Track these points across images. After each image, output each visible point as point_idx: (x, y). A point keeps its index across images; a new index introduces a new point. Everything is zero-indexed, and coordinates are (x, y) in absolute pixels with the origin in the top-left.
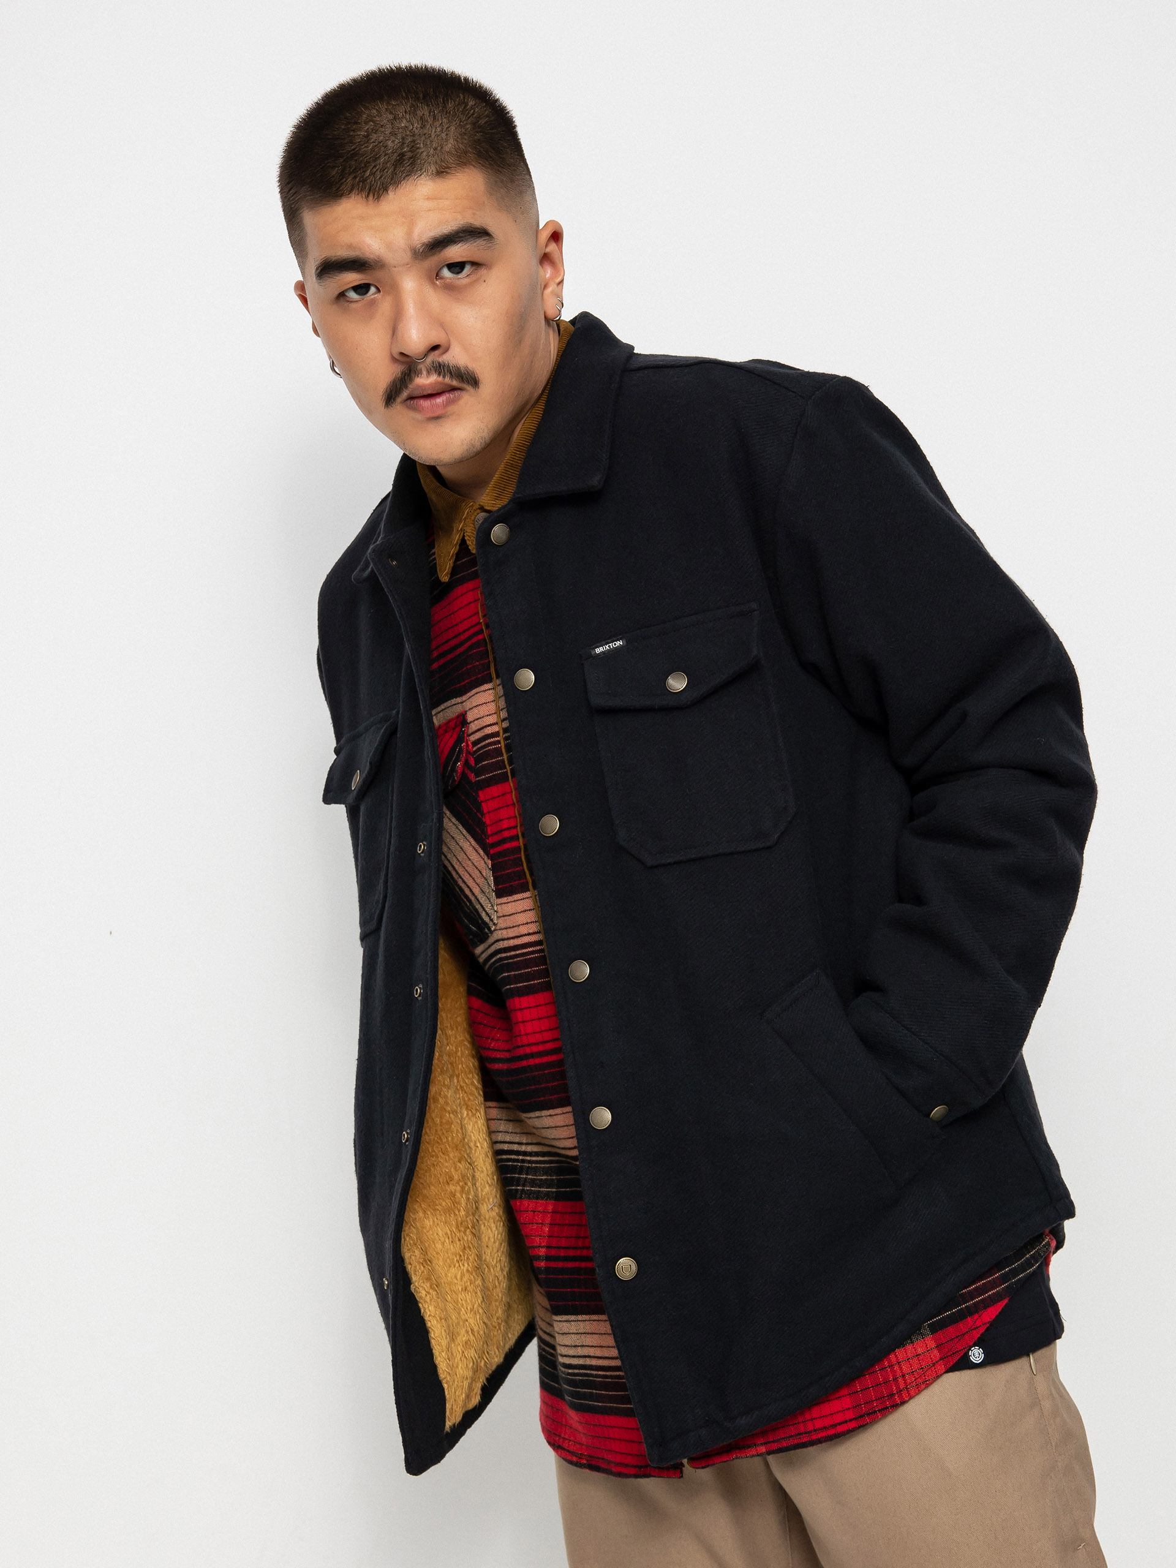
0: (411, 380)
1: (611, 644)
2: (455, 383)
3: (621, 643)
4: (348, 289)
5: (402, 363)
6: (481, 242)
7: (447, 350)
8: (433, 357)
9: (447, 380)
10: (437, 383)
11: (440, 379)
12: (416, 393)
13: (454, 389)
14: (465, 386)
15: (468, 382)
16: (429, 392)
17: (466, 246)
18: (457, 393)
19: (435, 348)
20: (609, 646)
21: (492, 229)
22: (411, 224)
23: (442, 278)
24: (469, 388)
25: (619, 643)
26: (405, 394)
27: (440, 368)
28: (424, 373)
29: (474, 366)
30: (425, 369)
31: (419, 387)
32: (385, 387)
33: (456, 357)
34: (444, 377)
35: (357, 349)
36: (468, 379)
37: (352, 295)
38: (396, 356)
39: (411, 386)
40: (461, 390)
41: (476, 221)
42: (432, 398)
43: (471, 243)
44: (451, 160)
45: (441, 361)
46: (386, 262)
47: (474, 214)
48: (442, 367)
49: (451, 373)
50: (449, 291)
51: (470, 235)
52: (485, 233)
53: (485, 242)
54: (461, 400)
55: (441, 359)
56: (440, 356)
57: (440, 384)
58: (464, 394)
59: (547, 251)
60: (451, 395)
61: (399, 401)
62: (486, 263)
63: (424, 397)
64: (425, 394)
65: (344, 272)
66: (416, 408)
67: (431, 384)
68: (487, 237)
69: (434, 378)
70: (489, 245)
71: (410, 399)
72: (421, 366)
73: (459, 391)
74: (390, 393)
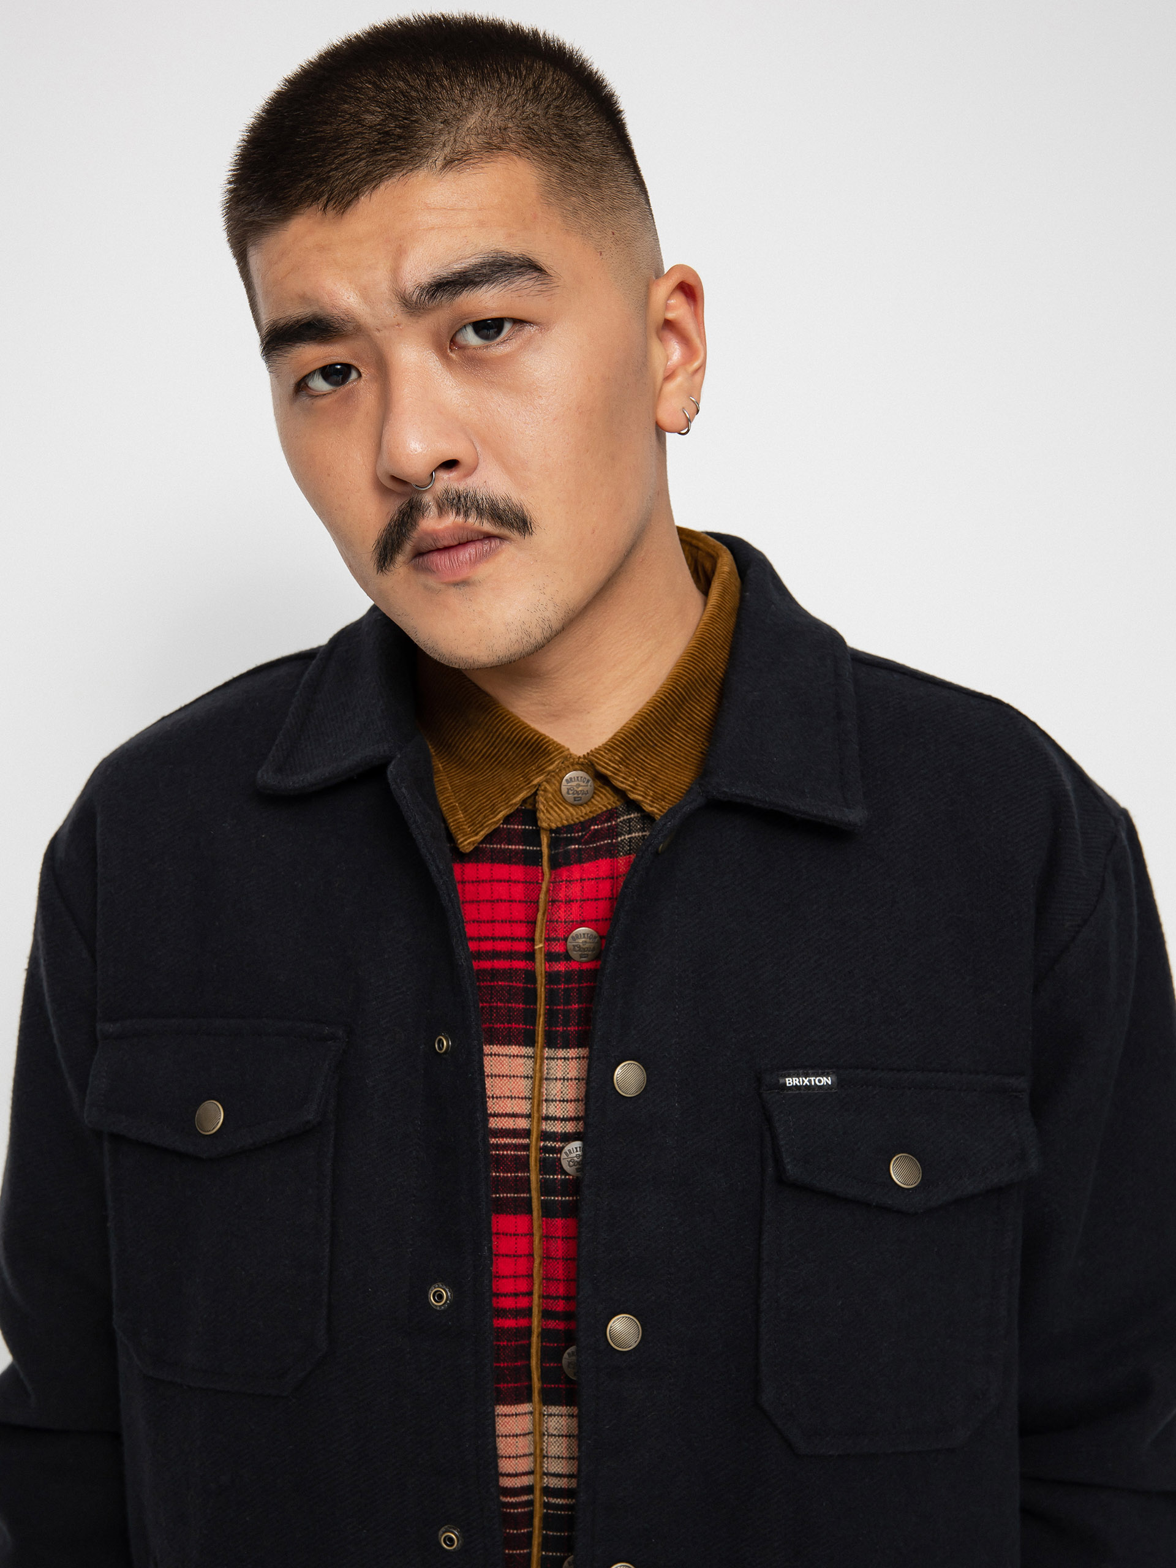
0: (414, 524)
1: (812, 1079)
2: (487, 527)
3: (830, 1083)
4: (309, 374)
5: (400, 495)
6: (525, 283)
7: (473, 470)
8: (447, 481)
9: (473, 521)
10: (456, 527)
11: (460, 519)
12: (424, 546)
13: (489, 537)
14: (505, 531)
15: (511, 525)
16: (446, 543)
17: (495, 291)
18: (495, 543)
19: (450, 464)
20: (810, 1081)
21: (543, 260)
22: (399, 254)
23: (463, 348)
24: (515, 535)
25: (826, 1081)
26: (408, 547)
27: (458, 503)
28: (433, 510)
29: (522, 497)
30: (435, 505)
31: (433, 535)
32: (376, 538)
33: (491, 483)
34: (466, 515)
35: (329, 475)
36: (513, 521)
37: (319, 384)
38: (389, 484)
39: (415, 535)
40: (501, 538)
41: (515, 248)
42: (453, 553)
43: (505, 286)
44: (473, 142)
45: (461, 488)
46: (362, 321)
47: (510, 236)
48: (462, 499)
49: (480, 512)
50: (475, 369)
51: (502, 270)
52: (531, 267)
53: (531, 283)
54: (504, 555)
55: (461, 486)
56: (459, 480)
57: (462, 528)
58: (506, 546)
59: (670, 316)
60: (486, 546)
61: (400, 559)
62: (538, 321)
63: (438, 550)
64: (440, 545)
65: (298, 345)
66: (427, 570)
67: (447, 528)
68: (536, 274)
69: (451, 520)
70: (539, 288)
71: (419, 554)
72: (428, 499)
73: (498, 541)
74: (385, 548)
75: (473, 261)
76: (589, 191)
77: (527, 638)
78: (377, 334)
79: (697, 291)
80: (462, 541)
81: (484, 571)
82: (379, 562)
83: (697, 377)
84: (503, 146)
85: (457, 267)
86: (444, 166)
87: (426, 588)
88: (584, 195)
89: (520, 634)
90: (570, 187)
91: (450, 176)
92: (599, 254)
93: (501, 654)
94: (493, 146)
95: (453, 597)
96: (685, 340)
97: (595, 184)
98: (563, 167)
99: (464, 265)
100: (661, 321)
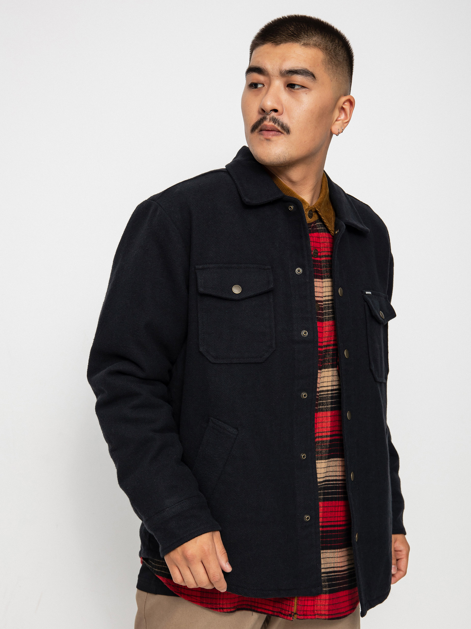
0: (263, 122)
2: (279, 128)
3: (371, 293)
5: (263, 114)
7: (281, 114)
8: (273, 114)
9: (276, 126)
10: (272, 125)
12: (263, 128)
13: (279, 131)
15: (284, 130)
16: (268, 129)
17: (302, 77)
18: (280, 133)
19: (276, 111)
21: (316, 75)
22: (284, 60)
24: (285, 133)
26: (259, 128)
27: (274, 120)
28: (268, 120)
29: (290, 125)
30: (269, 119)
31: (266, 125)
32: (253, 124)
33: (284, 119)
34: (275, 124)
36: (286, 130)
38: (261, 111)
39: (262, 125)
40: (282, 133)
41: (311, 70)
42: (269, 132)
43: (304, 77)
44: (312, 42)
45: (276, 117)
46: (269, 73)
47: (310, 67)
48: (276, 120)
49: (279, 124)
50: (291, 93)
51: (306, 73)
52: (313, 76)
53: (311, 79)
54: (281, 137)
55: (277, 117)
56: (277, 115)
57: (273, 126)
58: (282, 135)
59: (344, 106)
60: (278, 133)
61: (257, 131)
62: (309, 88)
63: (266, 130)
64: (267, 129)
65: (253, 73)
66: (262, 134)
67: (270, 125)
68: (313, 77)
69: (271, 124)
70: (312, 81)
71: (261, 130)
72: (268, 117)
73: (281, 133)
74: (254, 127)
75: (300, 68)
76: (334, 66)
77: (279, 159)
78: (272, 77)
79: (353, 103)
80: (272, 130)
81: (274, 138)
82: (251, 130)
83: (345, 124)
84: (318, 46)
85: (296, 69)
86: (302, 45)
87: (260, 139)
88: (333, 67)
89: (278, 157)
90: (330, 63)
91: (303, 47)
92: (331, 81)
93: (271, 161)
94: (315, 45)
95: (265, 143)
96: (346, 114)
97: (337, 66)
98: (331, 58)
99: (297, 69)
100: (341, 106)
